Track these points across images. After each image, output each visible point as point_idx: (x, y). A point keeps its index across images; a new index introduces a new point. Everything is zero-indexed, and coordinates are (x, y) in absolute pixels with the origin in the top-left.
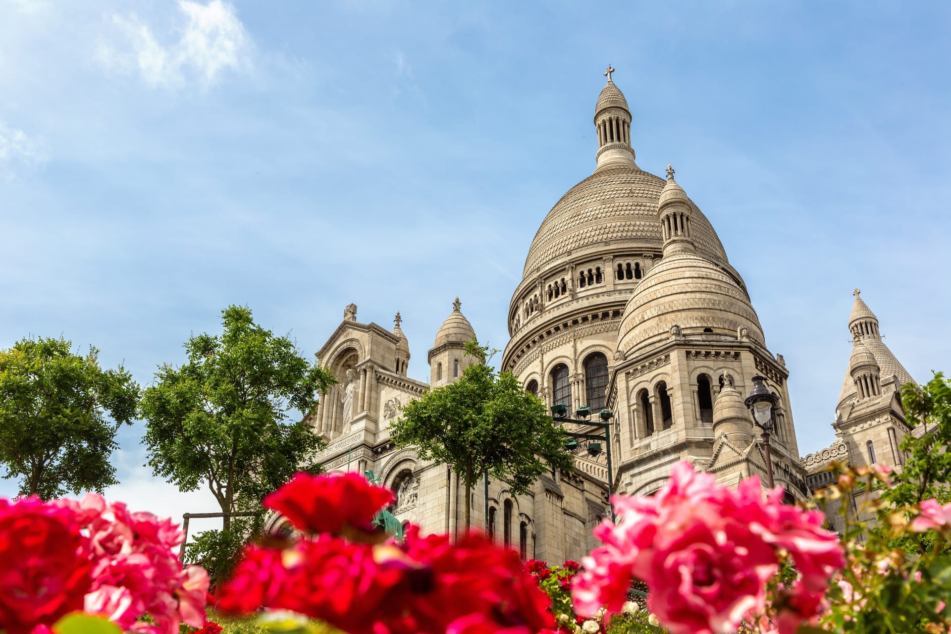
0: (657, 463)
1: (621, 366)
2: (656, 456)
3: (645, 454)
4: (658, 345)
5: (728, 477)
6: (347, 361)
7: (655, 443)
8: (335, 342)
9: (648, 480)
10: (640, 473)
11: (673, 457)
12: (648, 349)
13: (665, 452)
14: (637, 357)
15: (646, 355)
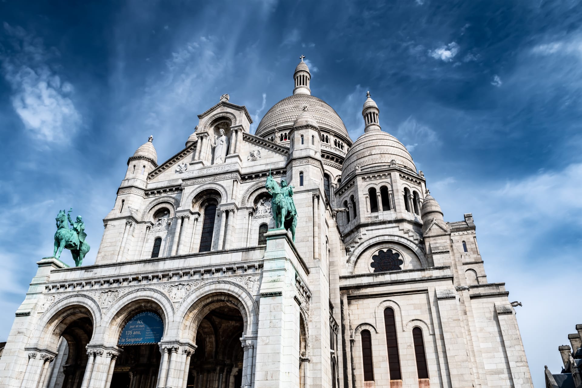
0: (383, 226)
1: (360, 173)
2: (384, 223)
3: (376, 221)
4: (382, 167)
5: (439, 241)
6: (219, 124)
7: (382, 216)
8: (213, 111)
9: (377, 235)
10: (372, 230)
11: (394, 225)
12: (377, 168)
13: (390, 222)
14: (370, 171)
15: (376, 171)
